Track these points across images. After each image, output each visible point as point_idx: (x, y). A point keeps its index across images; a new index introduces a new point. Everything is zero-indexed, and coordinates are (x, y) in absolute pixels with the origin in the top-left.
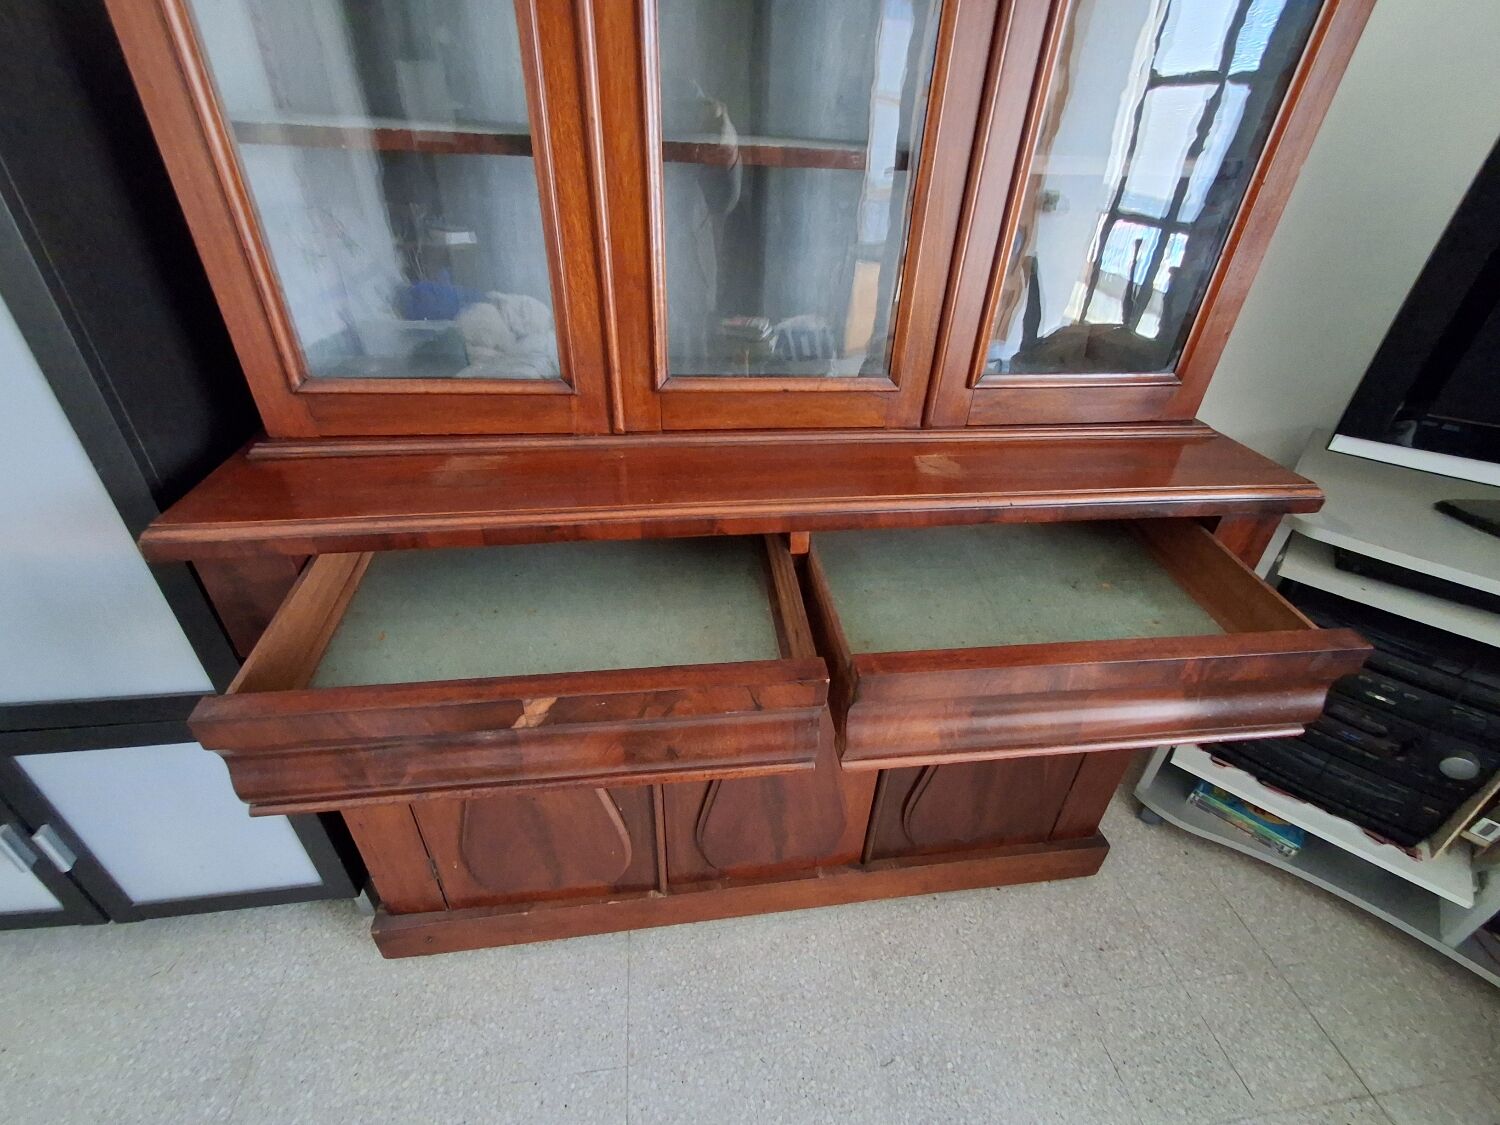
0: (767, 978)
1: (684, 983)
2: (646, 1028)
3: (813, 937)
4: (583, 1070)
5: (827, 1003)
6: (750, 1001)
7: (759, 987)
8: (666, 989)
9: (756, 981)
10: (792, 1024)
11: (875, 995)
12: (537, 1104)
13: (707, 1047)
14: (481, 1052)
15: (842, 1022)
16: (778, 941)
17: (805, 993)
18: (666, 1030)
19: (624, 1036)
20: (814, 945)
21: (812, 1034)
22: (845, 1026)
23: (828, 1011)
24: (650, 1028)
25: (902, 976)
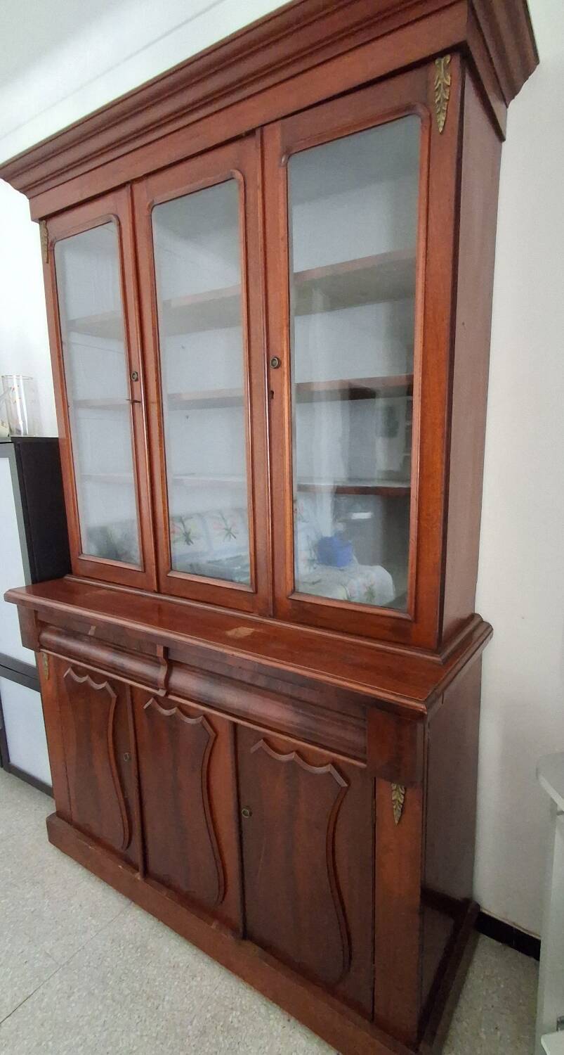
0: (154, 980)
1: (122, 948)
2: (86, 955)
3: (199, 979)
4: (48, 952)
5: (164, 1023)
6: (135, 984)
7: (146, 981)
8: (113, 944)
9: (148, 977)
10: (136, 1016)
11: (189, 1045)
12: (20, 951)
13: (94, 990)
14: (33, 909)
15: (158, 1043)
16: (181, 965)
17: (161, 1006)
18: (92, 964)
19: (76, 951)
20: (195, 983)
21: (138, 1033)
22: (157, 1046)
23: (158, 1028)
24: (87, 957)
25: (216, 1050)
